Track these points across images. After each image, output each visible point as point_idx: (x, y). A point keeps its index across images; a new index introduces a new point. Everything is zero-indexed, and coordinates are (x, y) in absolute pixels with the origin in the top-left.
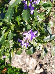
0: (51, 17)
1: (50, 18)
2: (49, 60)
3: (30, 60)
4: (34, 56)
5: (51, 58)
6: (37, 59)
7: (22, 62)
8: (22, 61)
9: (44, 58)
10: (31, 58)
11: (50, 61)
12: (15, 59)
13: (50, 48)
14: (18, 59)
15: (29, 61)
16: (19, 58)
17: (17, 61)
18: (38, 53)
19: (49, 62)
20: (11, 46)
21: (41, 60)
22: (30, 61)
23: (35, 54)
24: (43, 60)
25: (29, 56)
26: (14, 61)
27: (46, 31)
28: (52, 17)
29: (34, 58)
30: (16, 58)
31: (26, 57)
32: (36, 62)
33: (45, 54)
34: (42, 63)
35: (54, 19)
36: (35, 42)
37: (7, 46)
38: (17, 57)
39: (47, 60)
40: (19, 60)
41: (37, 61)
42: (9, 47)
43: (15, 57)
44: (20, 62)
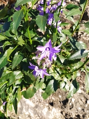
0: (80, 35)
1: (80, 37)
2: (83, 110)
3: (50, 111)
4: (56, 103)
5: (86, 106)
6: (62, 108)
7: (37, 115)
8: (36, 113)
9: (74, 106)
10: (51, 107)
11: (85, 110)
12: (24, 110)
13: (83, 87)
14: (29, 110)
15: (48, 113)
16: (31, 108)
17: (27, 113)
18: (62, 96)
19: (84, 113)
20: (18, 82)
21: (69, 110)
22: (50, 113)
23: (58, 99)
24: (73, 109)
25: (47, 105)
26: (21, 113)
27: (74, 48)
28: (82, 36)
29: (56, 108)
30: (26, 108)
31: (42, 106)
32: (60, 114)
33: (74, 90)
34: (71, 116)
35: (85, 38)
36: (58, 75)
37: (11, 81)
38: (27, 106)
39: (80, 109)
40: (30, 113)
41: (62, 112)
42: (13, 83)
43: (24, 107)
44: (32, 115)
